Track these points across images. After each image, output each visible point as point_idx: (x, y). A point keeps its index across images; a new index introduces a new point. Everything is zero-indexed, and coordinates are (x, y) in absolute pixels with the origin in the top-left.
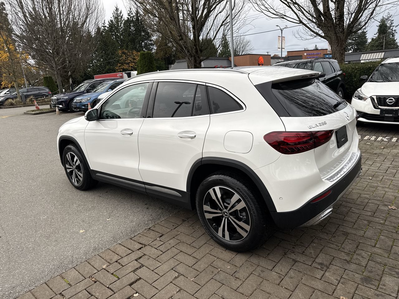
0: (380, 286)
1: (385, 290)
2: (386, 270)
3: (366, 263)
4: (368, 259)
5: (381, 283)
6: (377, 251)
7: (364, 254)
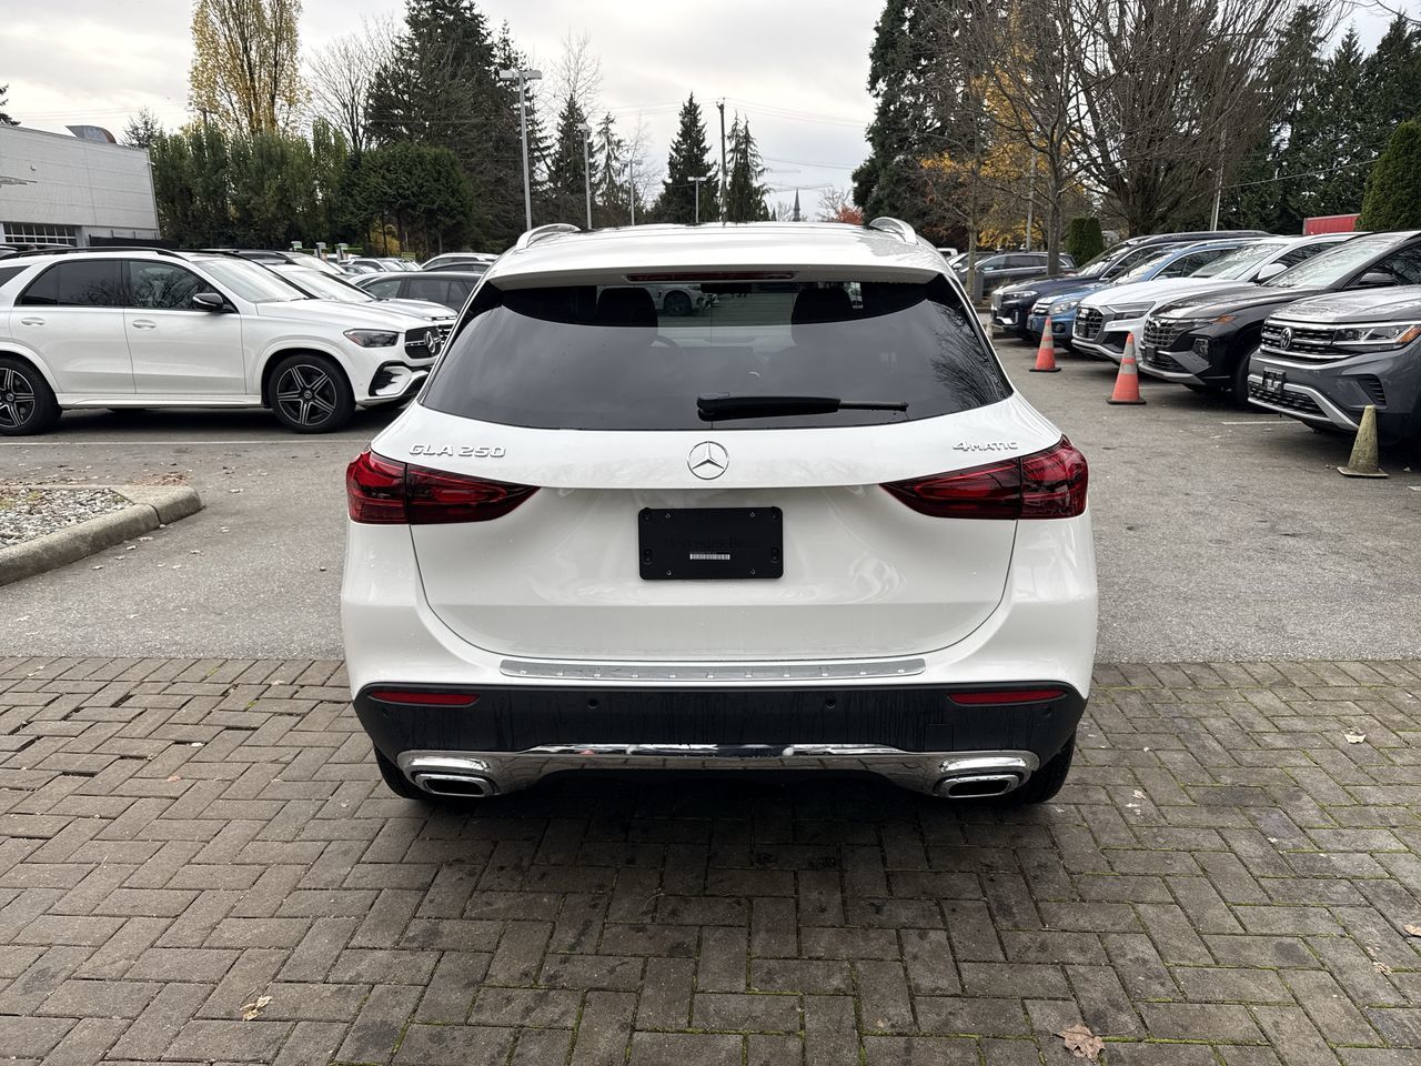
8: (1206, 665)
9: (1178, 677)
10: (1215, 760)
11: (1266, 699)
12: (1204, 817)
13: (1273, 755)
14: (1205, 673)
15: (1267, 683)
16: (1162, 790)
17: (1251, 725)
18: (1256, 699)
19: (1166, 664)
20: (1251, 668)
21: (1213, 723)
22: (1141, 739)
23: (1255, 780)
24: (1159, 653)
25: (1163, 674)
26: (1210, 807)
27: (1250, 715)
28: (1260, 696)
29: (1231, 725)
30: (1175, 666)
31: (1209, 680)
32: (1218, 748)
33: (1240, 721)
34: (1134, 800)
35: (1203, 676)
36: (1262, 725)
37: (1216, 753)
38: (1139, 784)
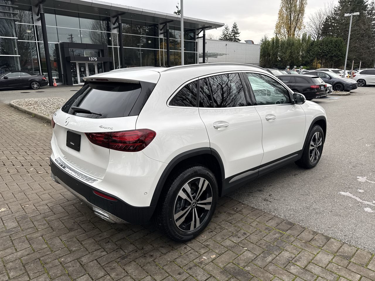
0: (15, 220)
1: (11, 220)
2: (20, 228)
3: (35, 224)
4: (37, 226)
5: (16, 221)
6: (37, 235)
7: (42, 227)
8: (329, 238)
9: (309, 237)
14: (322, 240)
19: (314, 232)
25: (305, 234)
31: (317, 243)
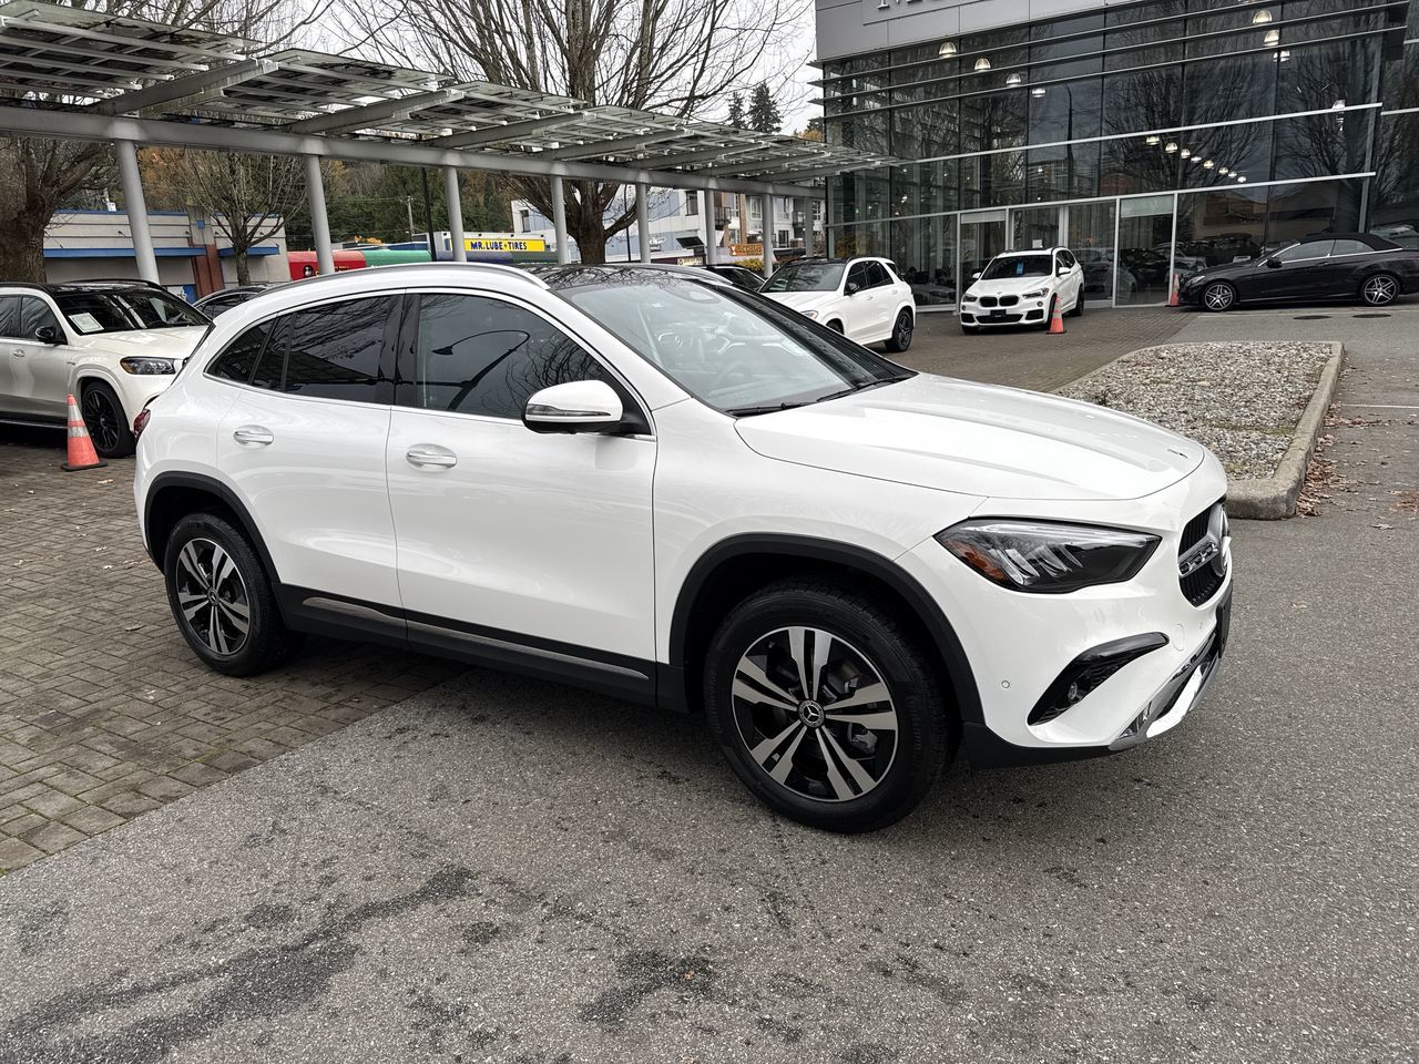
8: (128, 816)
9: (156, 790)
10: (100, 738)
11: (51, 807)
12: (100, 705)
13: (50, 760)
14: (128, 806)
15: (52, 824)
16: (136, 707)
17: (70, 774)
18: (64, 801)
19: (177, 798)
20: (75, 836)
21: (109, 762)
22: (167, 728)
23: (66, 737)
24: (192, 806)
25: (177, 785)
26: (97, 711)
27: (72, 784)
28: (60, 807)
29: (90, 768)
30: (167, 799)
31: (122, 802)
32: (98, 747)
33: (81, 774)
34: (152, 694)
35: (125, 804)
36: (59, 780)
37: (100, 743)
38: (154, 703)
